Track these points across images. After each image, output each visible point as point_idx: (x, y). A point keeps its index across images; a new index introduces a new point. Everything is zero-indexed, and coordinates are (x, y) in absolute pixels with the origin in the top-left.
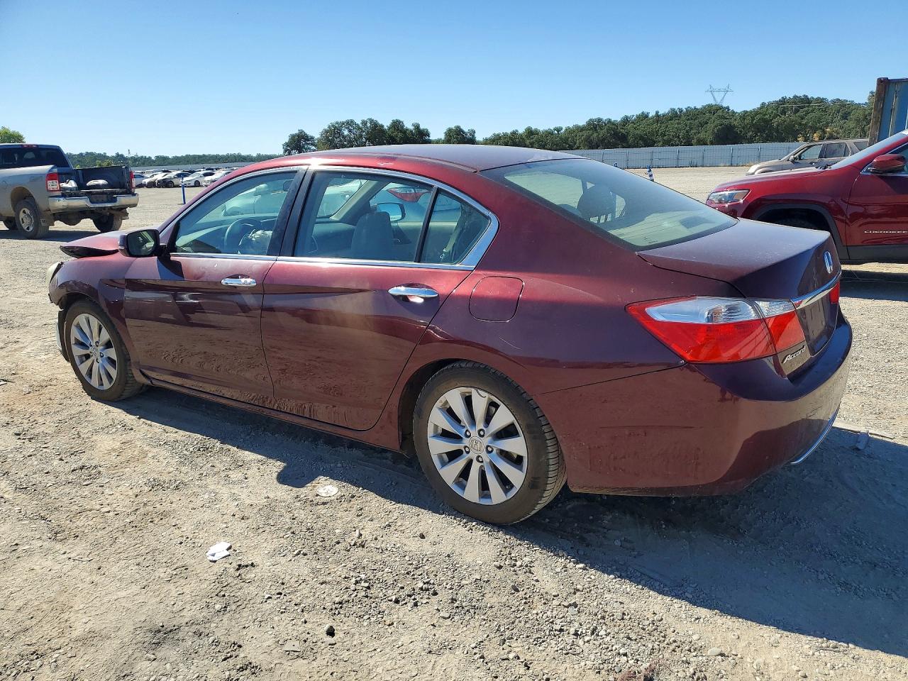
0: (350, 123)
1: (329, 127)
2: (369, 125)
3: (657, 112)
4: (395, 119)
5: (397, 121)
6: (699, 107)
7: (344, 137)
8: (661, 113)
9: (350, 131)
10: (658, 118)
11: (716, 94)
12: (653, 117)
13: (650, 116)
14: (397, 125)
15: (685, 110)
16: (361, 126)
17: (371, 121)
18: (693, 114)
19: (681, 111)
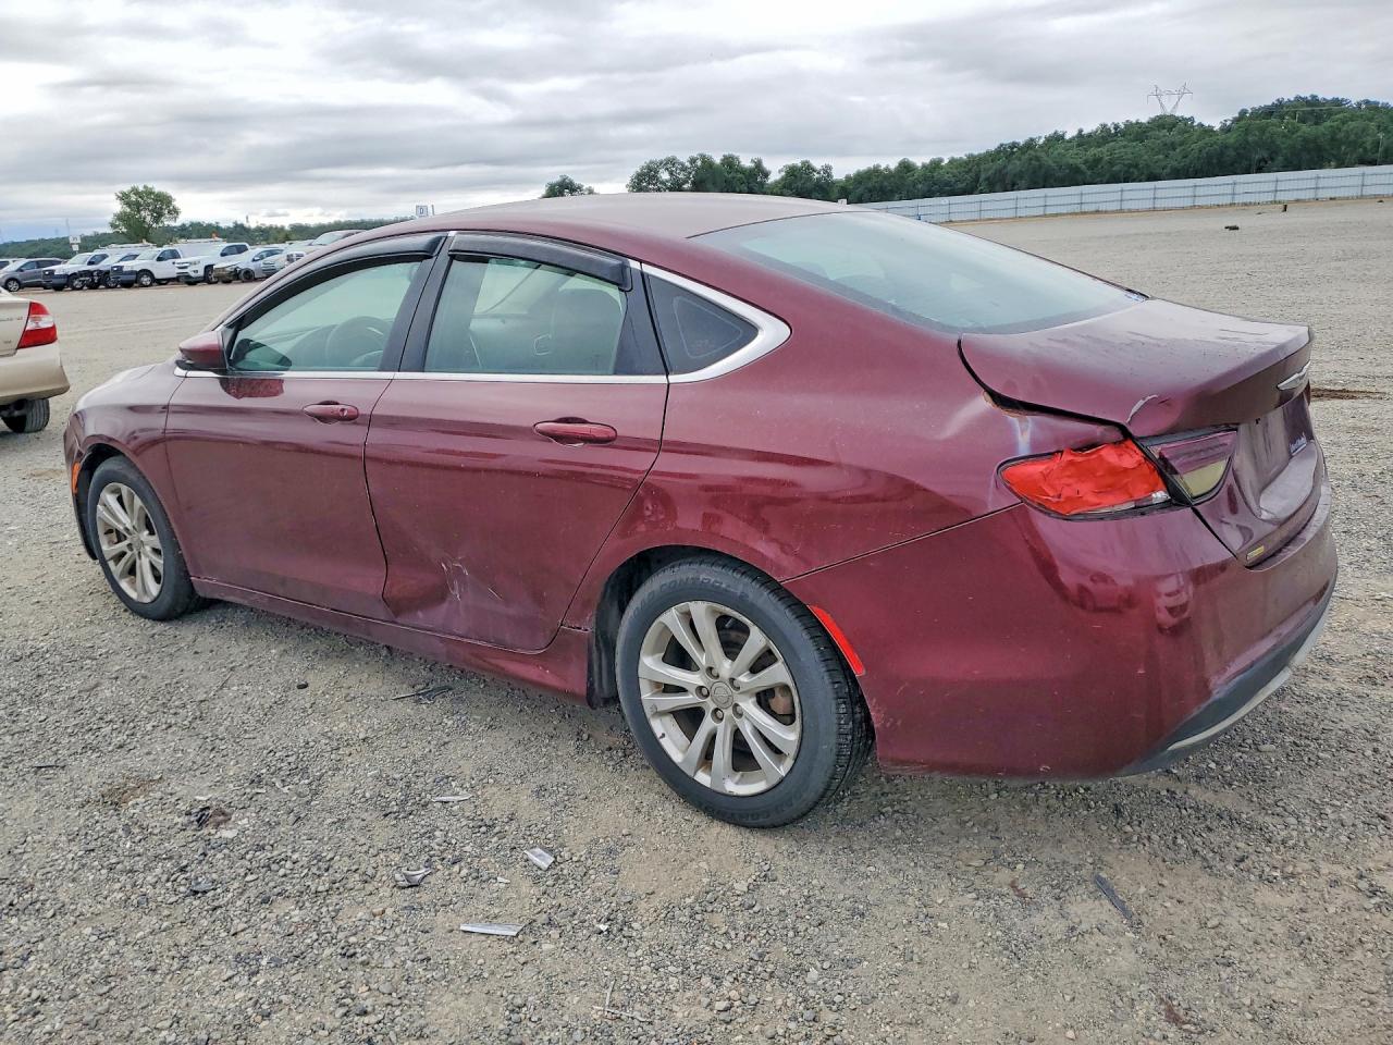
0: (672, 162)
1: (643, 168)
2: (699, 163)
3: (1081, 131)
4: (727, 154)
5: (731, 157)
6: (1144, 119)
7: (663, 183)
8: (1086, 131)
9: (671, 174)
10: (1082, 140)
11: (1164, 99)
12: (1073, 138)
13: (1067, 137)
14: (729, 162)
15: (1123, 126)
16: (688, 164)
17: (703, 157)
18: (1136, 132)
19: (1116, 127)
